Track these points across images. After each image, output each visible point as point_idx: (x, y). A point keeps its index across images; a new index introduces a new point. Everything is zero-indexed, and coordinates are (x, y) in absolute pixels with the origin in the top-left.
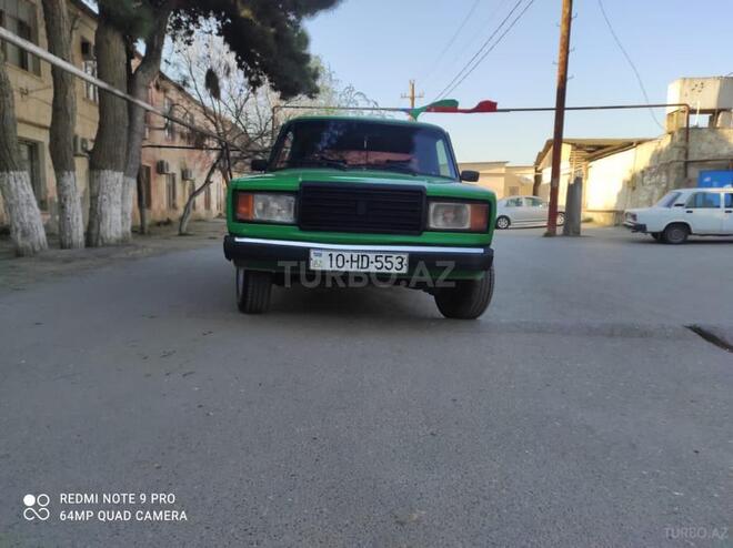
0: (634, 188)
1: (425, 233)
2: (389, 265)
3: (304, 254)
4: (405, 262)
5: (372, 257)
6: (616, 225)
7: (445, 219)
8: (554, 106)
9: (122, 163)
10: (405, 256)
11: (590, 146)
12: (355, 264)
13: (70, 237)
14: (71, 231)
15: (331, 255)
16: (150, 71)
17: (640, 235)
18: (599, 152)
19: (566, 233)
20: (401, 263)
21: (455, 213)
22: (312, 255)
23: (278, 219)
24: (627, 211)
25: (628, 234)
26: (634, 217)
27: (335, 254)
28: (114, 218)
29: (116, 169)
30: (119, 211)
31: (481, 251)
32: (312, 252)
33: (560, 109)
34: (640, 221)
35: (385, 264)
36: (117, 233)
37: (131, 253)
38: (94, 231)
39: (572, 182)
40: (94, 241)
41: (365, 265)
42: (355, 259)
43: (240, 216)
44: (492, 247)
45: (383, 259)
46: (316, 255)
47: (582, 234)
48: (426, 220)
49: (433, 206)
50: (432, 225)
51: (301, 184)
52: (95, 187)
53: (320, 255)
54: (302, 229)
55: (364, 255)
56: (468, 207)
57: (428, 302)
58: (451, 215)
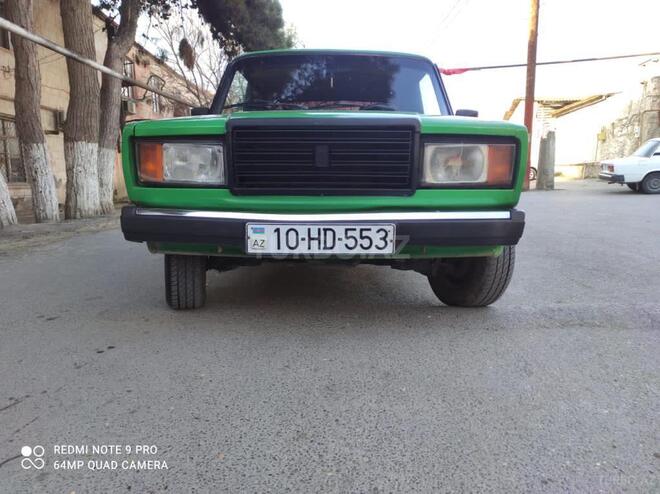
0: (604, 141)
1: (419, 192)
2: (366, 243)
3: (238, 230)
4: (391, 236)
5: (340, 231)
6: (586, 178)
7: (448, 168)
8: (526, 62)
9: (96, 134)
10: (390, 229)
11: (557, 102)
12: (314, 244)
13: (44, 211)
14: (45, 205)
15: (278, 230)
16: (125, 42)
17: (616, 186)
18: (566, 108)
19: (540, 187)
20: (384, 239)
21: (463, 159)
22: (250, 232)
23: (202, 179)
24: (602, 162)
25: (605, 185)
26: (611, 168)
27: (284, 229)
28: (91, 189)
29: (89, 140)
30: (97, 183)
31: (505, 215)
32: (250, 228)
33: (532, 64)
34: (618, 172)
35: (360, 241)
36: (94, 204)
37: (101, 225)
38: (72, 204)
39: (545, 137)
40: (72, 213)
41: (329, 244)
42: (314, 234)
43: (144, 177)
44: (518, 208)
45: (356, 234)
46: (255, 231)
47: (556, 187)
48: (420, 172)
49: (429, 150)
50: (429, 179)
51: (228, 124)
52: (70, 159)
53: (262, 231)
54: (235, 193)
55: (327, 228)
56: (484, 148)
57: (419, 285)
58: (457, 164)
